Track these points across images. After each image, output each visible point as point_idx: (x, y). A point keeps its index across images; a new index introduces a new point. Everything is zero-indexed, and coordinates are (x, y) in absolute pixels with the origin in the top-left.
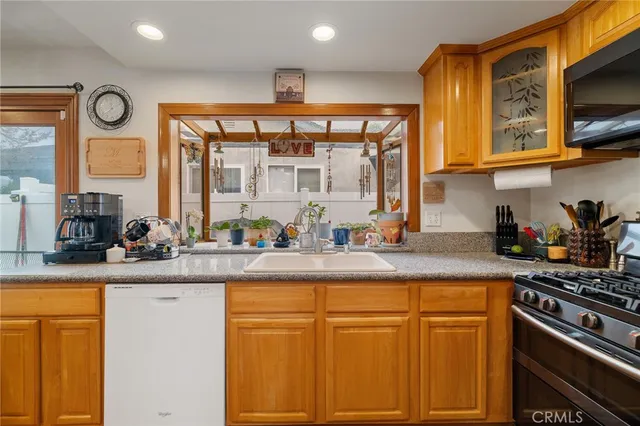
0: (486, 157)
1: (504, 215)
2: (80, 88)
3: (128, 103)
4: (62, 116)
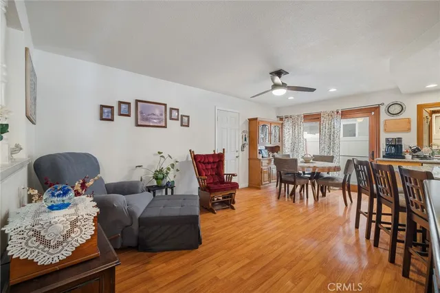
2: (383, 104)
3: (404, 107)
4: (373, 113)
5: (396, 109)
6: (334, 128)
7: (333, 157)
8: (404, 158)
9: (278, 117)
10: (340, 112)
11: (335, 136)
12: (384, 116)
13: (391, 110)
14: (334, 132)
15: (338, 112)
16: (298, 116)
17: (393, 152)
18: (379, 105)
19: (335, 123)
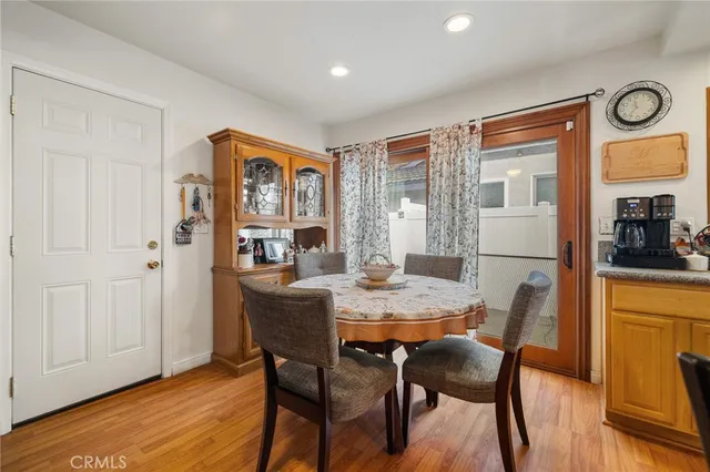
2: (600, 93)
3: (665, 96)
4: (569, 125)
5: (639, 107)
6: (463, 173)
7: (461, 260)
8: (682, 265)
9: (328, 150)
10: (479, 125)
11: (467, 197)
12: (602, 132)
13: (627, 111)
14: (463, 186)
15: (472, 128)
16: (375, 144)
17: (639, 243)
18: (587, 96)
19: (466, 158)
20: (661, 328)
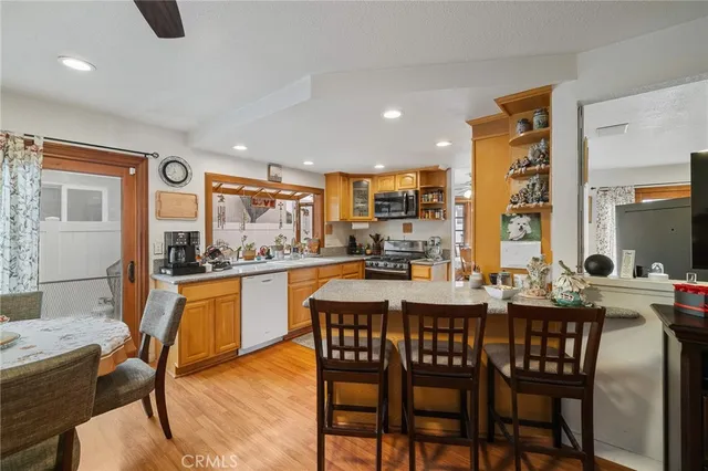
0: (352, 217)
1: (352, 239)
2: (156, 155)
3: (189, 171)
4: (132, 171)
5: (176, 173)
10: (39, 143)
12: (156, 183)
13: (170, 171)
18: (146, 154)
19: (20, 176)
20: (204, 307)
